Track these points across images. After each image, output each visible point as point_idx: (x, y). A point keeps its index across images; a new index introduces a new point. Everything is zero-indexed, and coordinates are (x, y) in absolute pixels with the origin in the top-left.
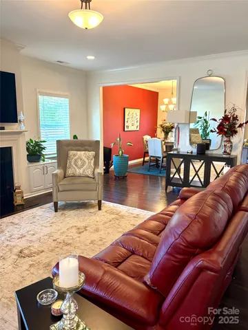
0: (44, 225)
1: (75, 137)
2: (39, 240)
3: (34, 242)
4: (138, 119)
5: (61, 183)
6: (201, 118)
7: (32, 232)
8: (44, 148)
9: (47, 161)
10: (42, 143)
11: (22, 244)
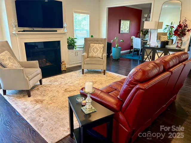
0: (76, 79)
1: (92, 36)
2: (74, 86)
3: (71, 86)
4: (129, 27)
5: (86, 60)
6: (168, 26)
7: (70, 82)
8: (76, 42)
9: (77, 49)
10: (75, 39)
11: (66, 87)
